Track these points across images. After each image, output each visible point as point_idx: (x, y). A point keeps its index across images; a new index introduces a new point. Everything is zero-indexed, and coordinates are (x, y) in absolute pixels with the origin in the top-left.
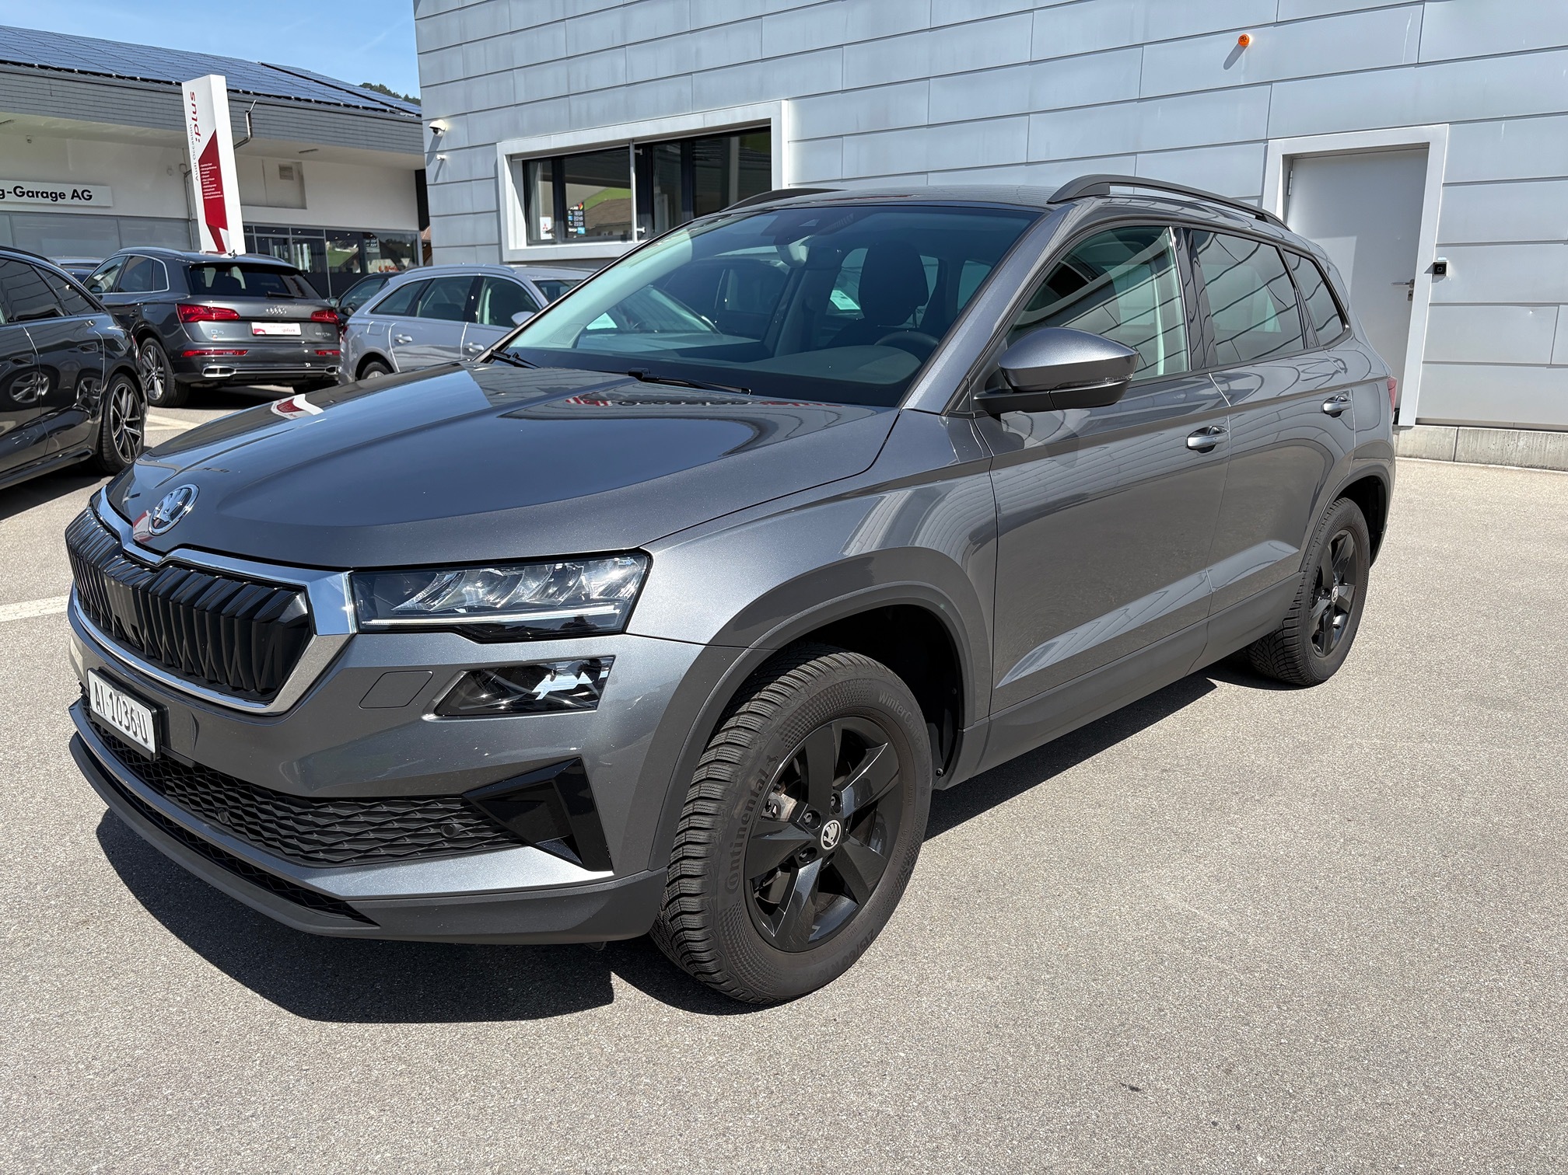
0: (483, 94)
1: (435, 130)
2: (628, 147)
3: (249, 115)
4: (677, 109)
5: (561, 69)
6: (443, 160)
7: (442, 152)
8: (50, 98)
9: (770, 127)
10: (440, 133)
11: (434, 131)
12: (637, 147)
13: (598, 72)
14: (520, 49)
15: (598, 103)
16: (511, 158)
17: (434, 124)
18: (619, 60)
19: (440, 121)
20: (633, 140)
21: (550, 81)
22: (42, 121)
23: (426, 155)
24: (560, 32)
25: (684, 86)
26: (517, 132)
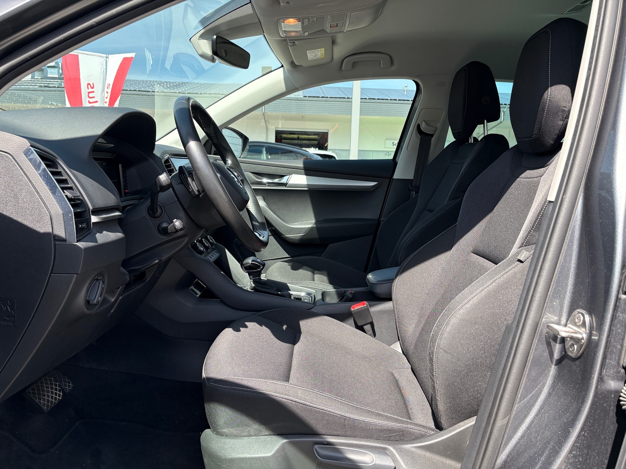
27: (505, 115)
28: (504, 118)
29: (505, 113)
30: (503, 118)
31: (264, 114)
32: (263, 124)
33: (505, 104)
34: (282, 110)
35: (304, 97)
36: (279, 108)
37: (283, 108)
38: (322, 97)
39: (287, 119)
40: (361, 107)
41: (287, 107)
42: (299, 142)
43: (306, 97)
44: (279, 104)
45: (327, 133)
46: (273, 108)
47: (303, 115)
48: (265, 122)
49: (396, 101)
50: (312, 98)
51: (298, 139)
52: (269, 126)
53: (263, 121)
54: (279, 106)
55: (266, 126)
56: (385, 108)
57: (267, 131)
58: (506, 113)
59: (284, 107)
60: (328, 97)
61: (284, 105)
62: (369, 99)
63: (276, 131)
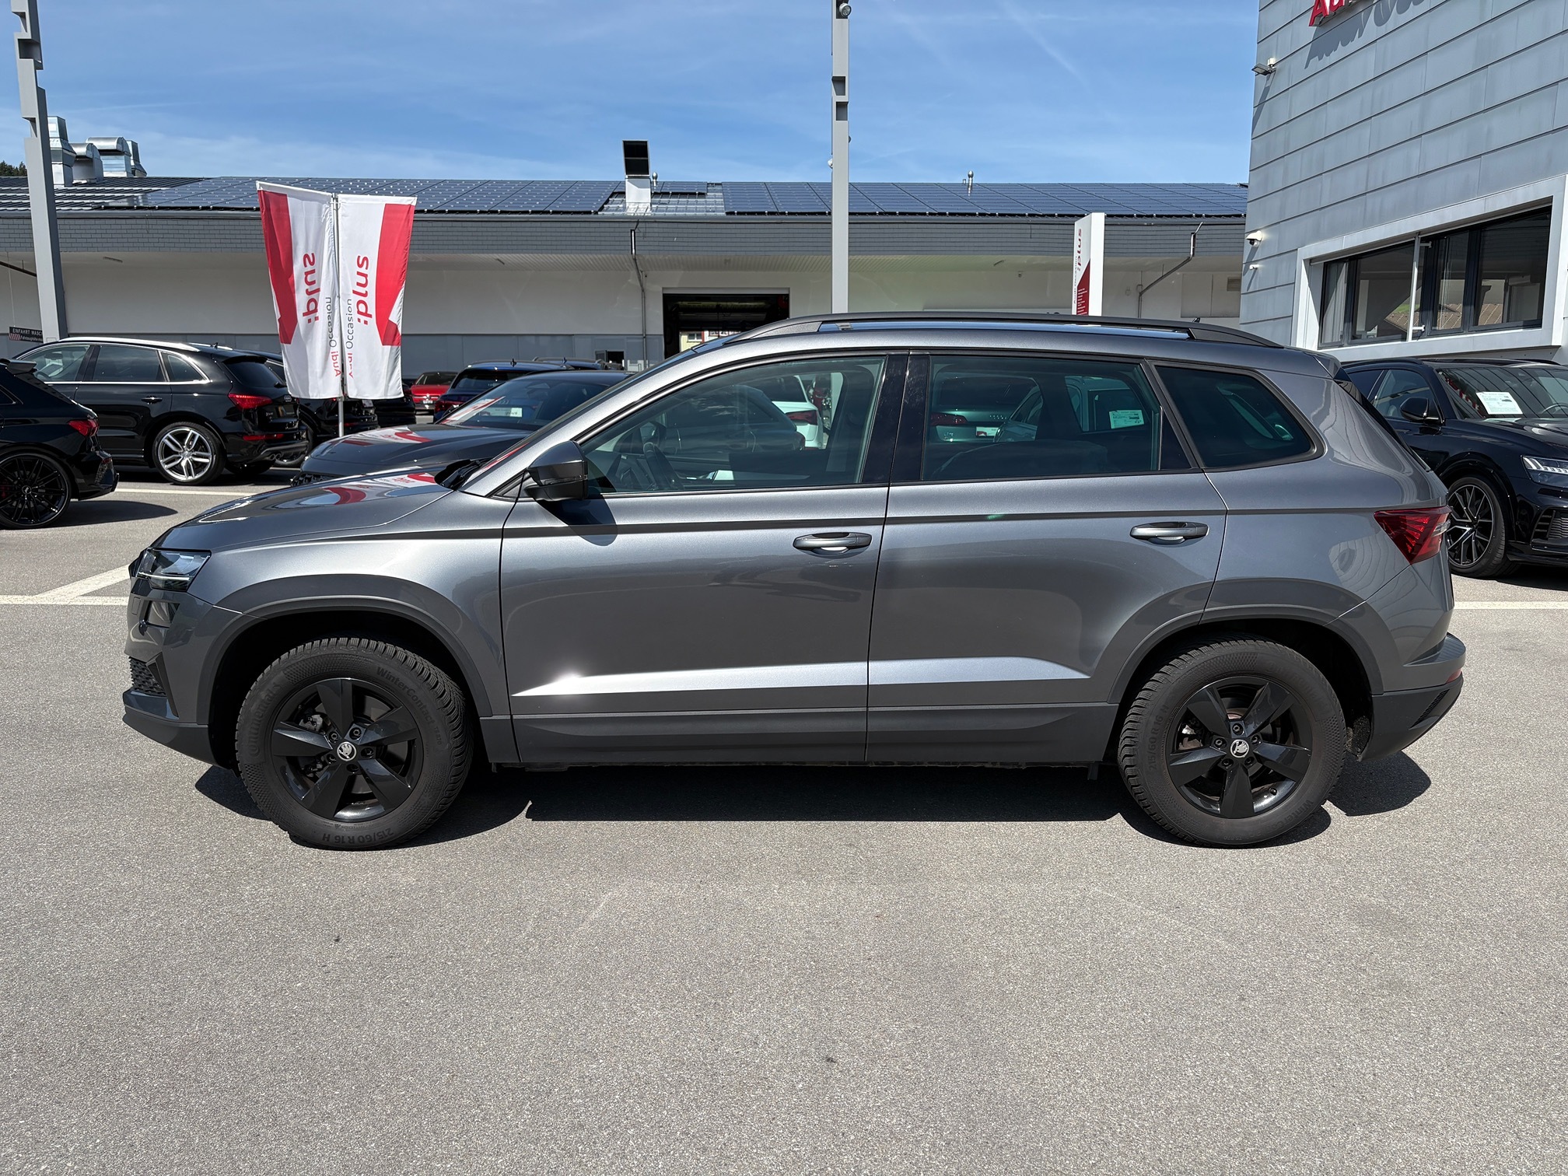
0: (1296, 201)
1: (1252, 241)
2: (1413, 242)
3: (1194, 236)
4: (1464, 195)
5: (1361, 168)
6: (1256, 269)
7: (1256, 262)
8: (1029, 240)
9: (1551, 206)
10: (1255, 243)
11: (1251, 243)
12: (1423, 240)
13: (1394, 167)
14: (1331, 153)
15: (1391, 198)
16: (1310, 262)
17: (1251, 236)
18: (1414, 151)
19: (1258, 232)
20: (1419, 233)
21: (1352, 181)
22: (1024, 259)
23: (1244, 265)
24: (1366, 131)
25: (1472, 171)
26: (1318, 236)
27: (1196, 241)
28: (1196, 250)
29: (1197, 237)
30: (1193, 249)
31: (635, 260)
32: (633, 280)
33: (1197, 216)
34: (676, 248)
35: (727, 213)
36: (671, 244)
37: (681, 244)
38: (769, 213)
39: (690, 266)
40: (853, 236)
41: (690, 240)
42: (721, 316)
43: (733, 213)
44: (670, 235)
45: (787, 296)
46: (657, 244)
47: (728, 259)
48: (639, 278)
49: (943, 217)
50: (747, 217)
51: (718, 309)
52: (648, 286)
53: (634, 272)
54: (671, 239)
55: (642, 286)
56: (919, 235)
57: (644, 297)
58: (1201, 237)
59: (681, 240)
60: (784, 213)
61: (680, 235)
62: (880, 214)
63: (664, 295)
